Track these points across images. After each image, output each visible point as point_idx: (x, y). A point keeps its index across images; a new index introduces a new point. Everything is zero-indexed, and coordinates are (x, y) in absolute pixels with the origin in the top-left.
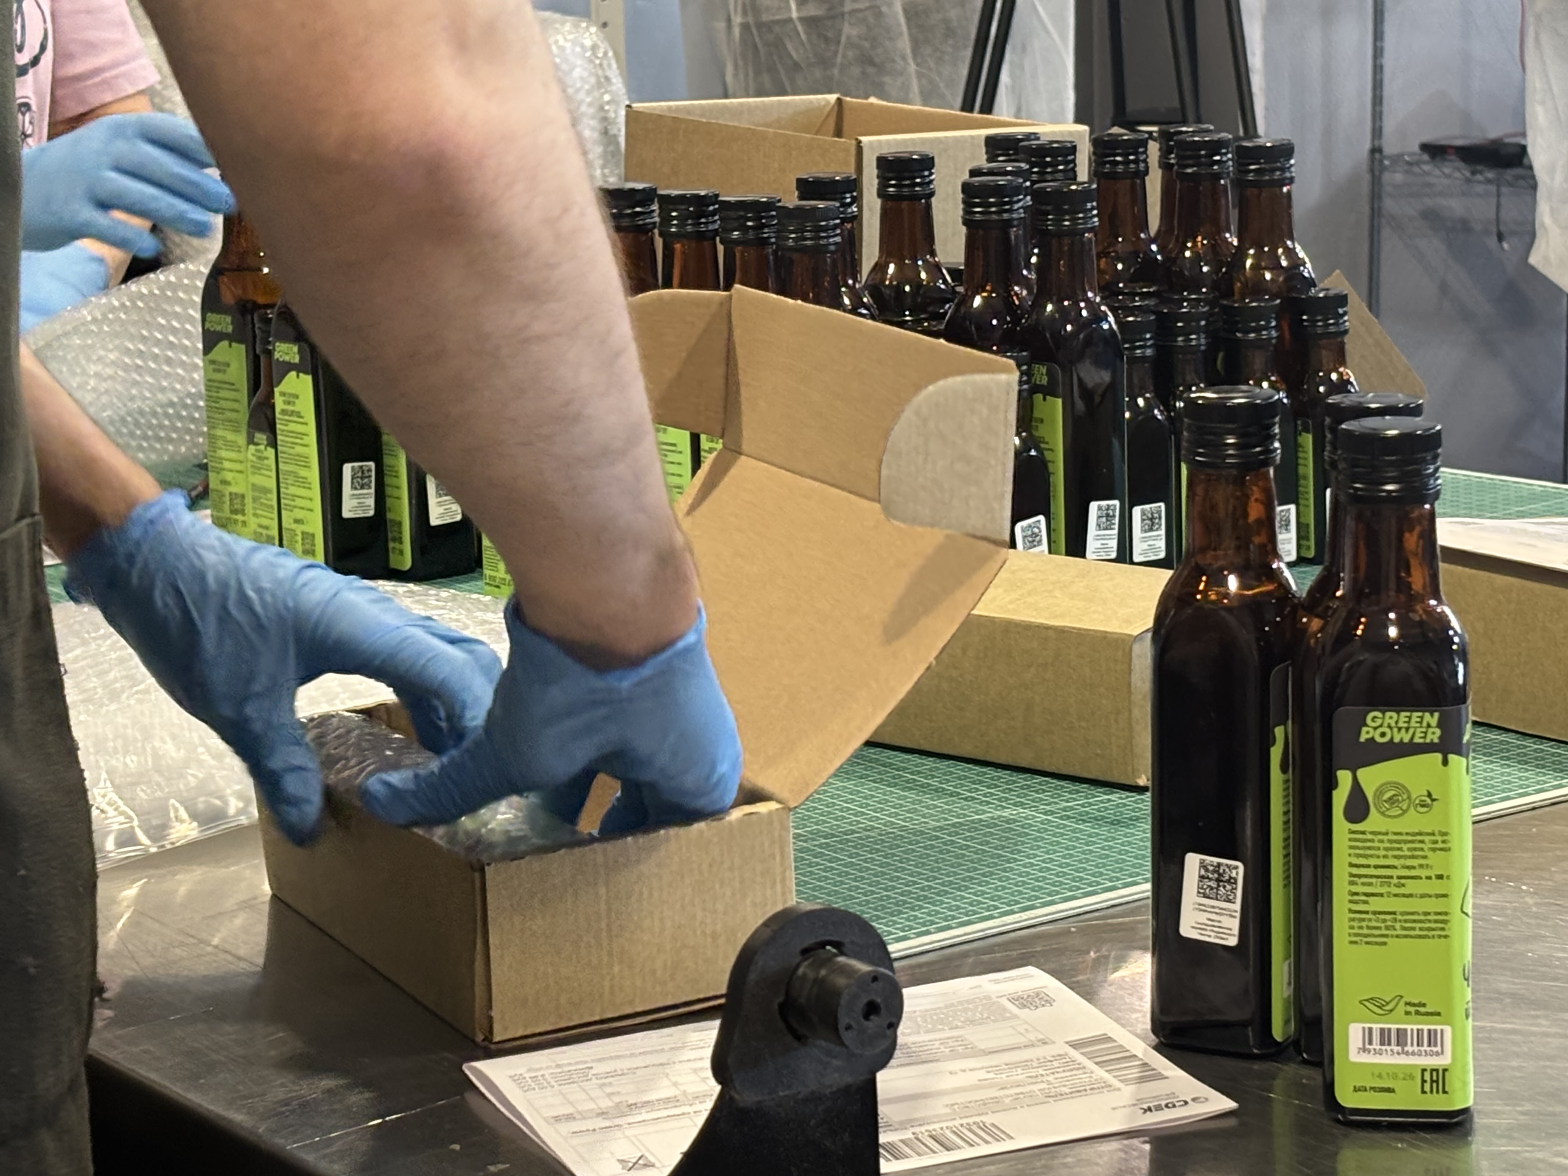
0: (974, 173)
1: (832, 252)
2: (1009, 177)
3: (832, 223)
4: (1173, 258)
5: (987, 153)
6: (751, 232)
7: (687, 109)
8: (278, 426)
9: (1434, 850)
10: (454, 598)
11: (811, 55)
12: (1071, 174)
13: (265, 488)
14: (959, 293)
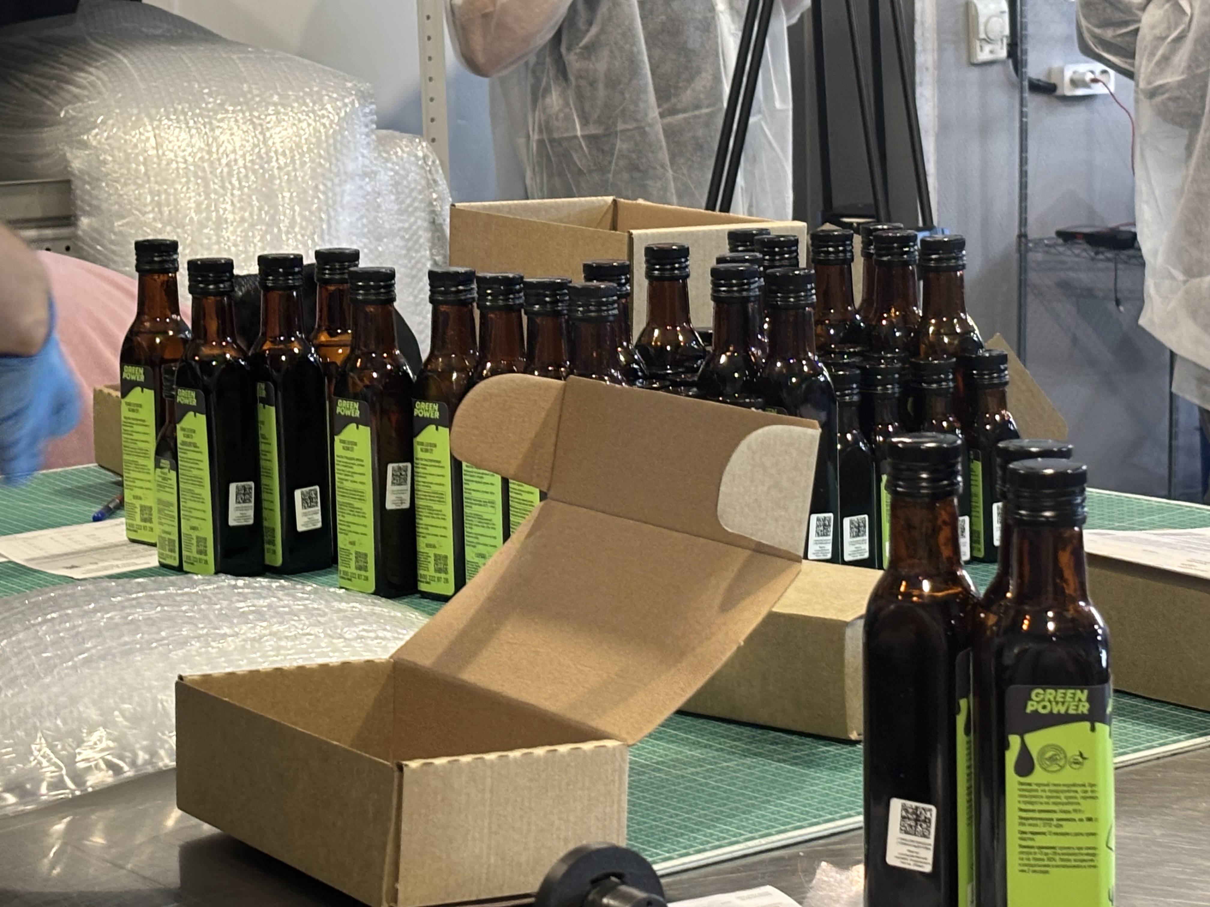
0: (720, 260)
1: (611, 322)
2: (747, 264)
3: (611, 299)
4: (873, 327)
5: (729, 244)
6: (548, 306)
7: (498, 208)
8: (179, 454)
9: (1084, 798)
10: (315, 592)
11: (592, 164)
12: (794, 261)
13: (168, 502)
14: (709, 352)
